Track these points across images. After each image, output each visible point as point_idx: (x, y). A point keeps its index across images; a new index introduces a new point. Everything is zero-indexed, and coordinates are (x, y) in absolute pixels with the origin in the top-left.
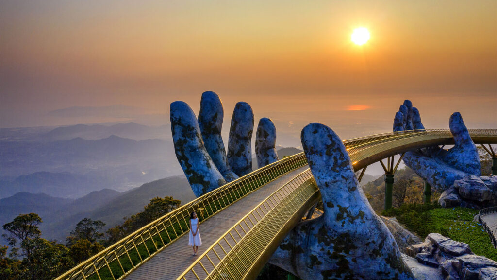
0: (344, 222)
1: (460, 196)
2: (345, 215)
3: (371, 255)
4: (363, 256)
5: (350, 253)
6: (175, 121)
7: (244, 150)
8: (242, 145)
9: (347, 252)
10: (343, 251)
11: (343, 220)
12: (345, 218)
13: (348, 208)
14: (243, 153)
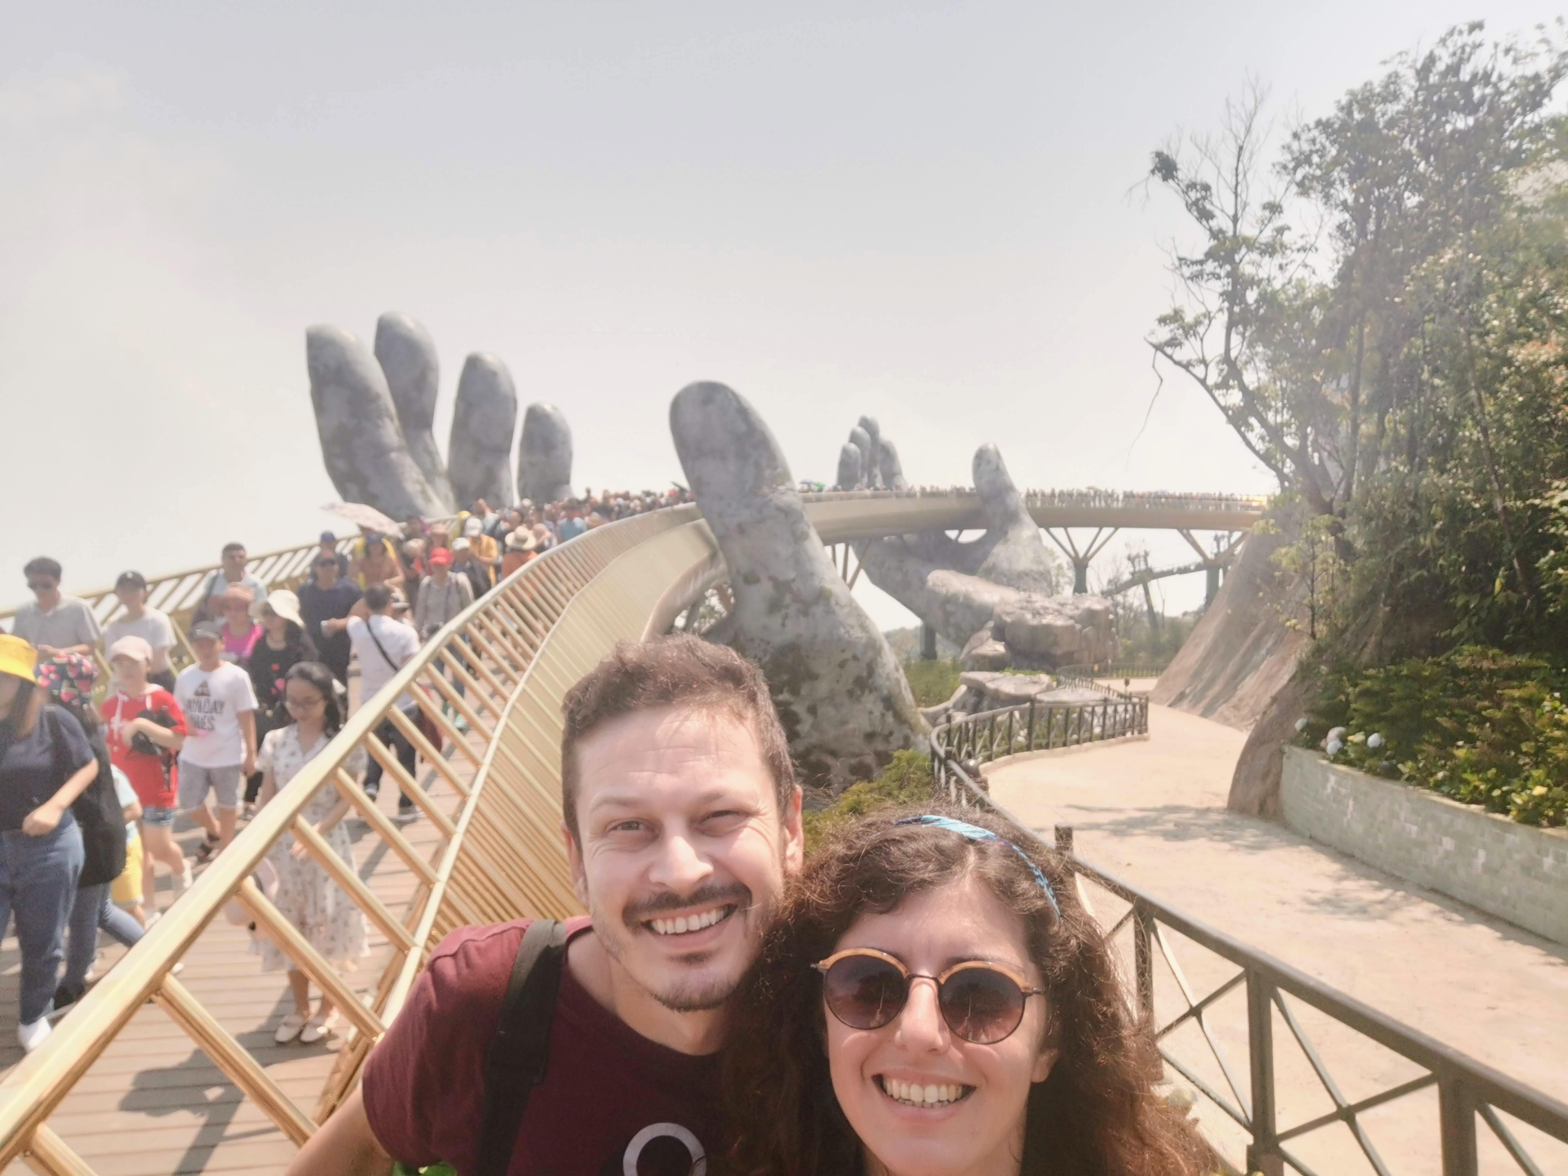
0: (786, 617)
1: (1008, 646)
2: (788, 599)
3: (850, 693)
4: (831, 698)
5: (803, 692)
9: (795, 692)
10: (785, 689)
11: (784, 611)
12: (787, 607)
13: (793, 580)
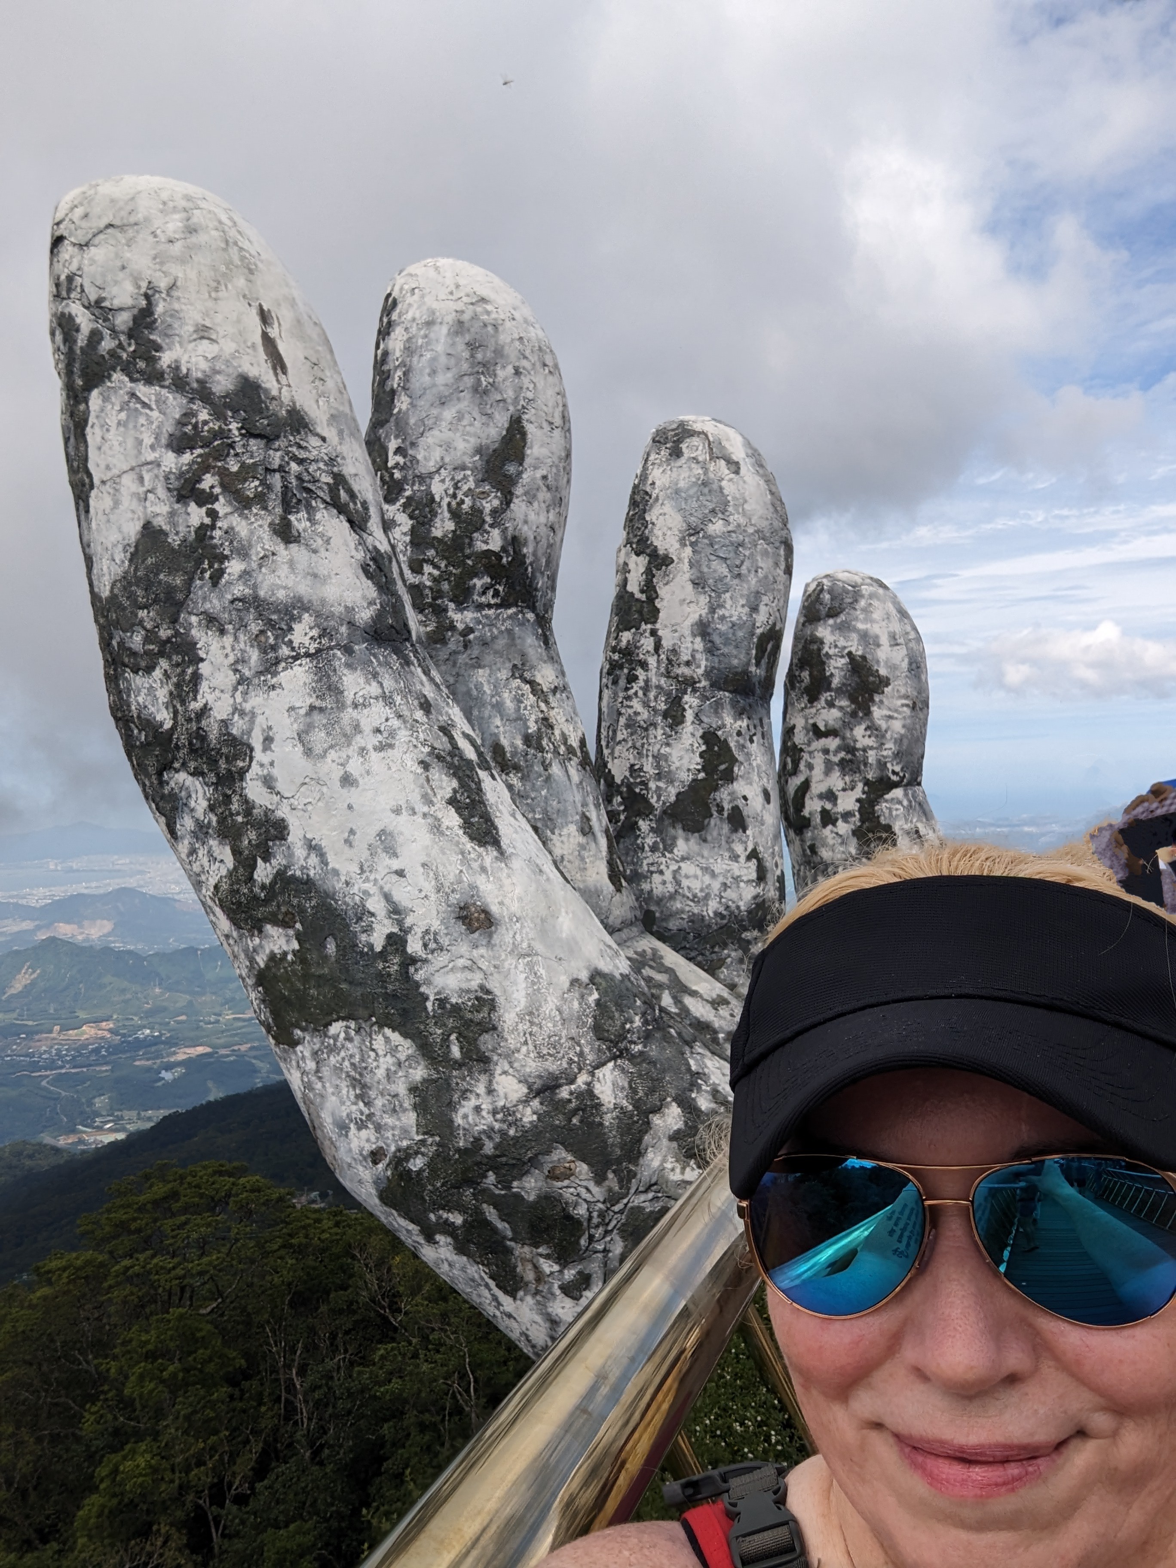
6: (95, 337)
7: (729, 777)
8: (710, 738)
14: (723, 795)
